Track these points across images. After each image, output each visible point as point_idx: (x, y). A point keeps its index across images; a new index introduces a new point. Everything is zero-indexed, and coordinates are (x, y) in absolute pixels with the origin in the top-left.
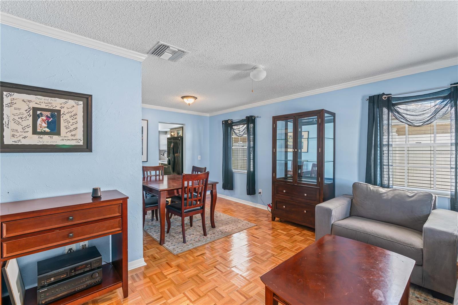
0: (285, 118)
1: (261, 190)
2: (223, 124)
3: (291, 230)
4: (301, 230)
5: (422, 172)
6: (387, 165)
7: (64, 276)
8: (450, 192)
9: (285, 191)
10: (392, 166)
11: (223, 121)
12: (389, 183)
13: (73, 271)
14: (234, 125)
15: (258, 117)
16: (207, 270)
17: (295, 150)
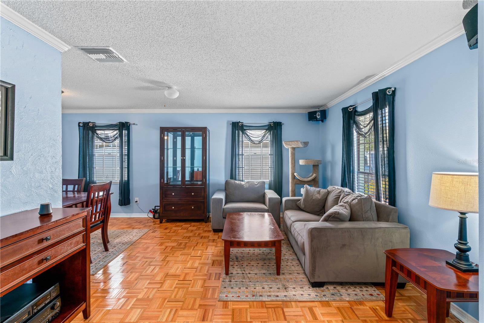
0: (174, 130)
1: (138, 198)
2: (79, 126)
3: (182, 225)
4: (189, 223)
5: (256, 170)
6: (241, 168)
7: (26, 317)
8: (268, 181)
9: (173, 194)
10: (244, 168)
11: (79, 123)
12: (243, 179)
13: (35, 307)
14: (98, 130)
15: (134, 124)
16: (146, 270)
17: (183, 158)
